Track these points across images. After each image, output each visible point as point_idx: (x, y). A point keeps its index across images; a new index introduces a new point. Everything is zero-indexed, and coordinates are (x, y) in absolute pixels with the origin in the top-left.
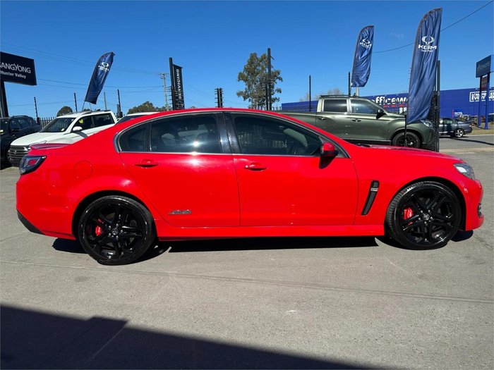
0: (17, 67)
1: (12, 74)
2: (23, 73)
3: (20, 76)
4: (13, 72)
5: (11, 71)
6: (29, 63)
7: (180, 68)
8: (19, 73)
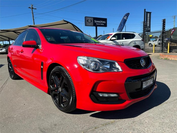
0: (101, 22)
1: (100, 24)
2: (103, 23)
3: (102, 24)
4: (100, 23)
5: (99, 23)
6: (105, 20)
7: (150, 13)
8: (102, 23)
